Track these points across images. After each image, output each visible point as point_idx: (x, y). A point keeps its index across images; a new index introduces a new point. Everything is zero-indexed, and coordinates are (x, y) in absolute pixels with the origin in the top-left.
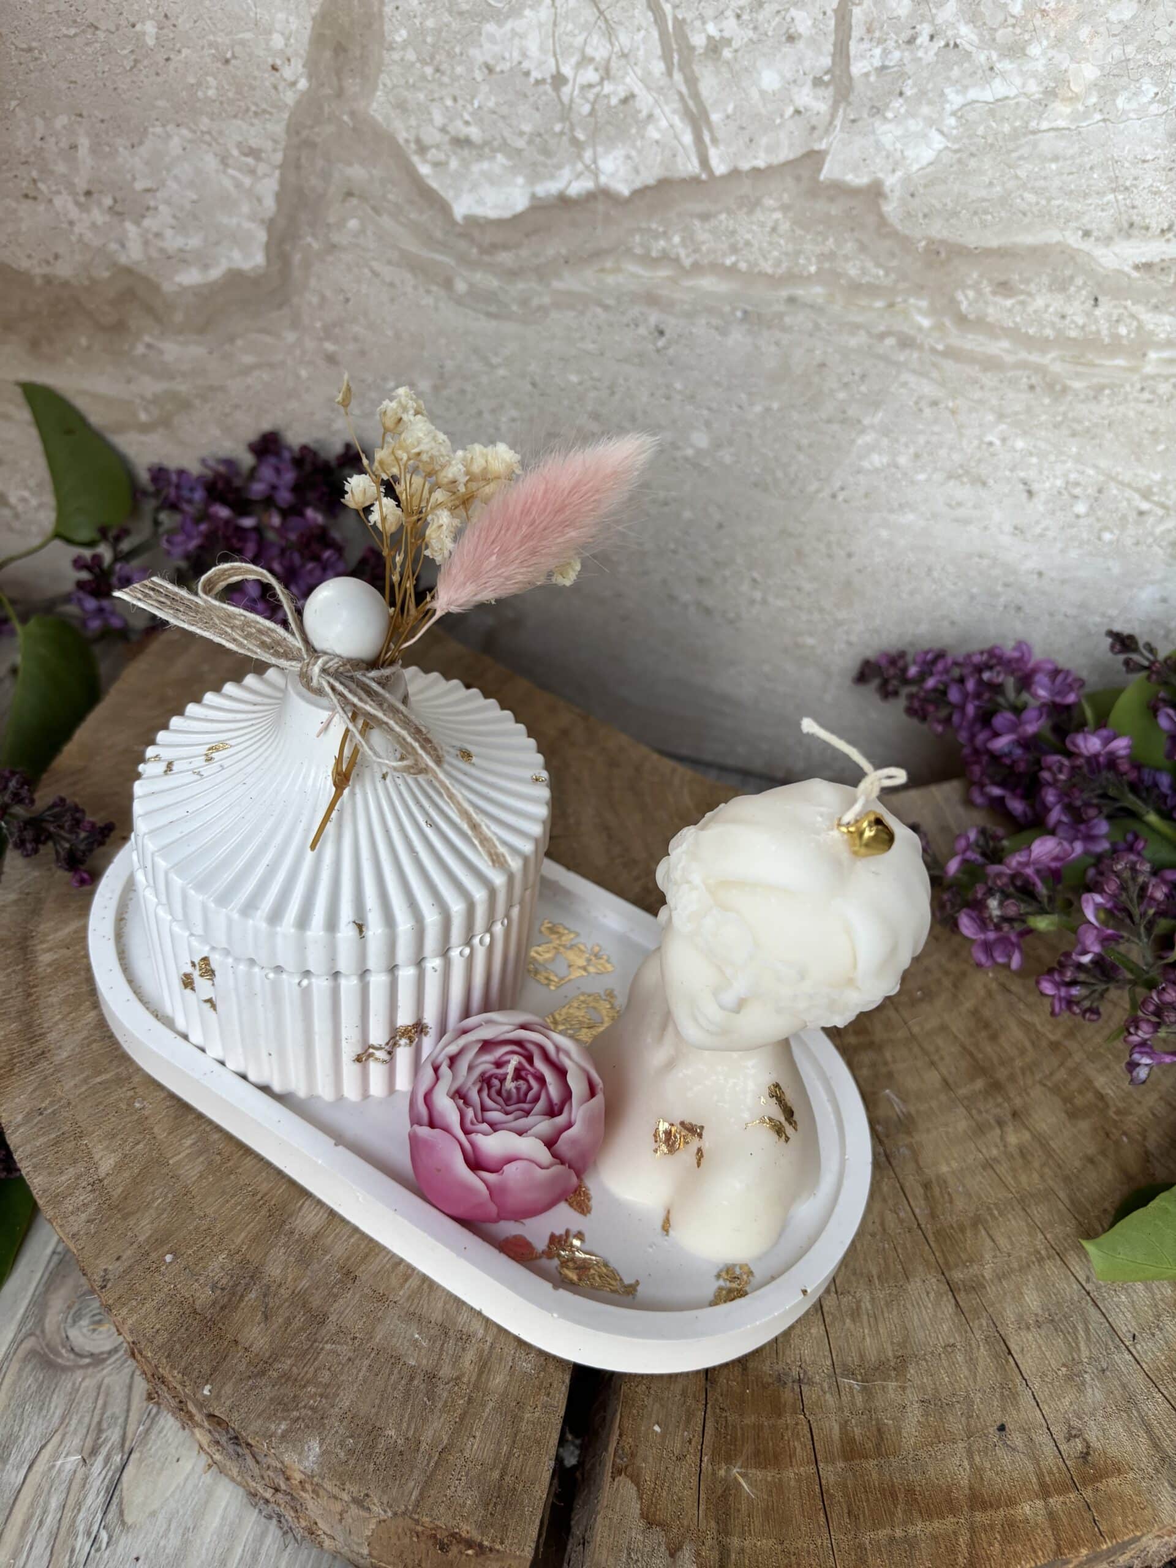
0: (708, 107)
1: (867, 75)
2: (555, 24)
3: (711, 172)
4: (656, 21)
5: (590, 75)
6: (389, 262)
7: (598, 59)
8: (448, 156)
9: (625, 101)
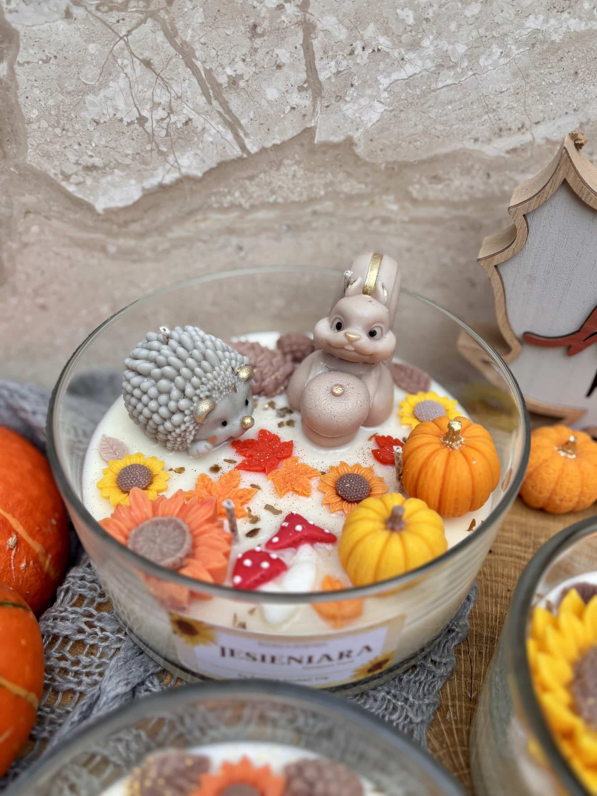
0: (238, 117)
1: (329, 78)
2: (131, 88)
3: (248, 153)
4: (193, 74)
5: (161, 113)
6: (64, 245)
7: (163, 103)
8: (83, 177)
9: (186, 123)
